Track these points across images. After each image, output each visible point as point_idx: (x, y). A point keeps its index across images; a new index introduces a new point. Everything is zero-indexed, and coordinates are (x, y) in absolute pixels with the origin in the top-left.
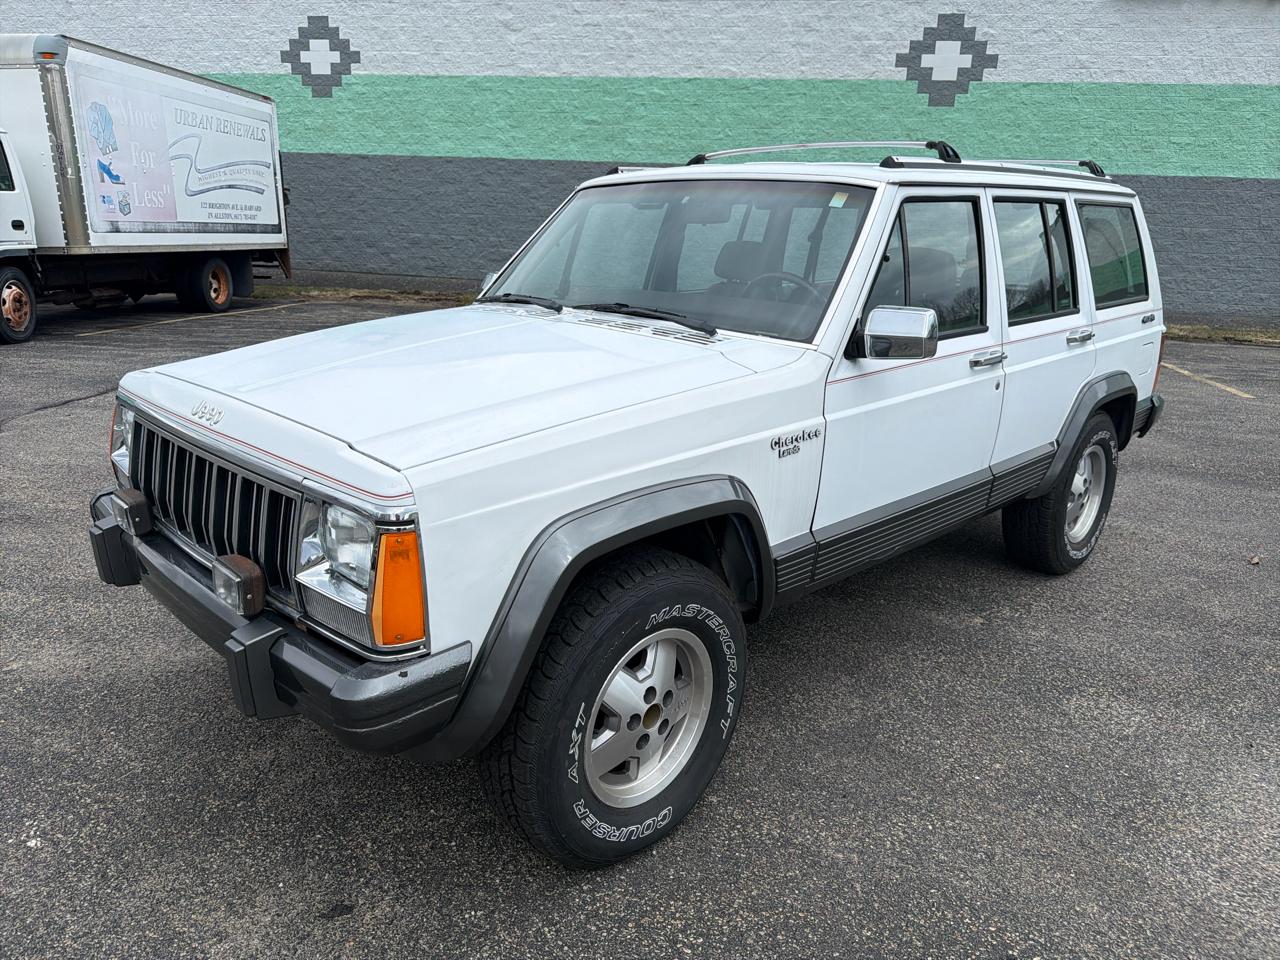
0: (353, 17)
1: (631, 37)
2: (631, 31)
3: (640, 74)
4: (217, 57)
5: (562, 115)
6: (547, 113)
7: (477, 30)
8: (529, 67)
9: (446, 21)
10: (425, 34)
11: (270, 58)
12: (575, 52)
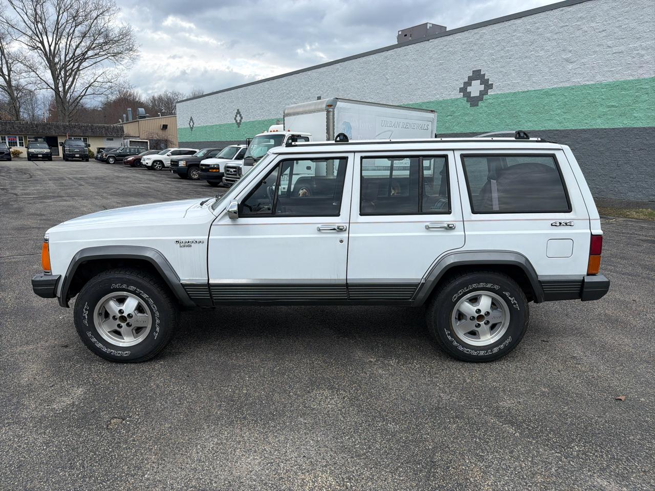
0: (492, 68)
1: (642, 56)
2: (643, 52)
3: (646, 76)
4: (435, 94)
5: (594, 104)
6: (585, 104)
7: (551, 65)
8: (578, 80)
9: (536, 63)
10: (525, 71)
11: (455, 91)
12: (606, 69)
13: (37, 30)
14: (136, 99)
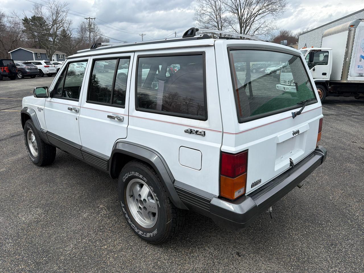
13: (236, 3)
14: (289, 35)
